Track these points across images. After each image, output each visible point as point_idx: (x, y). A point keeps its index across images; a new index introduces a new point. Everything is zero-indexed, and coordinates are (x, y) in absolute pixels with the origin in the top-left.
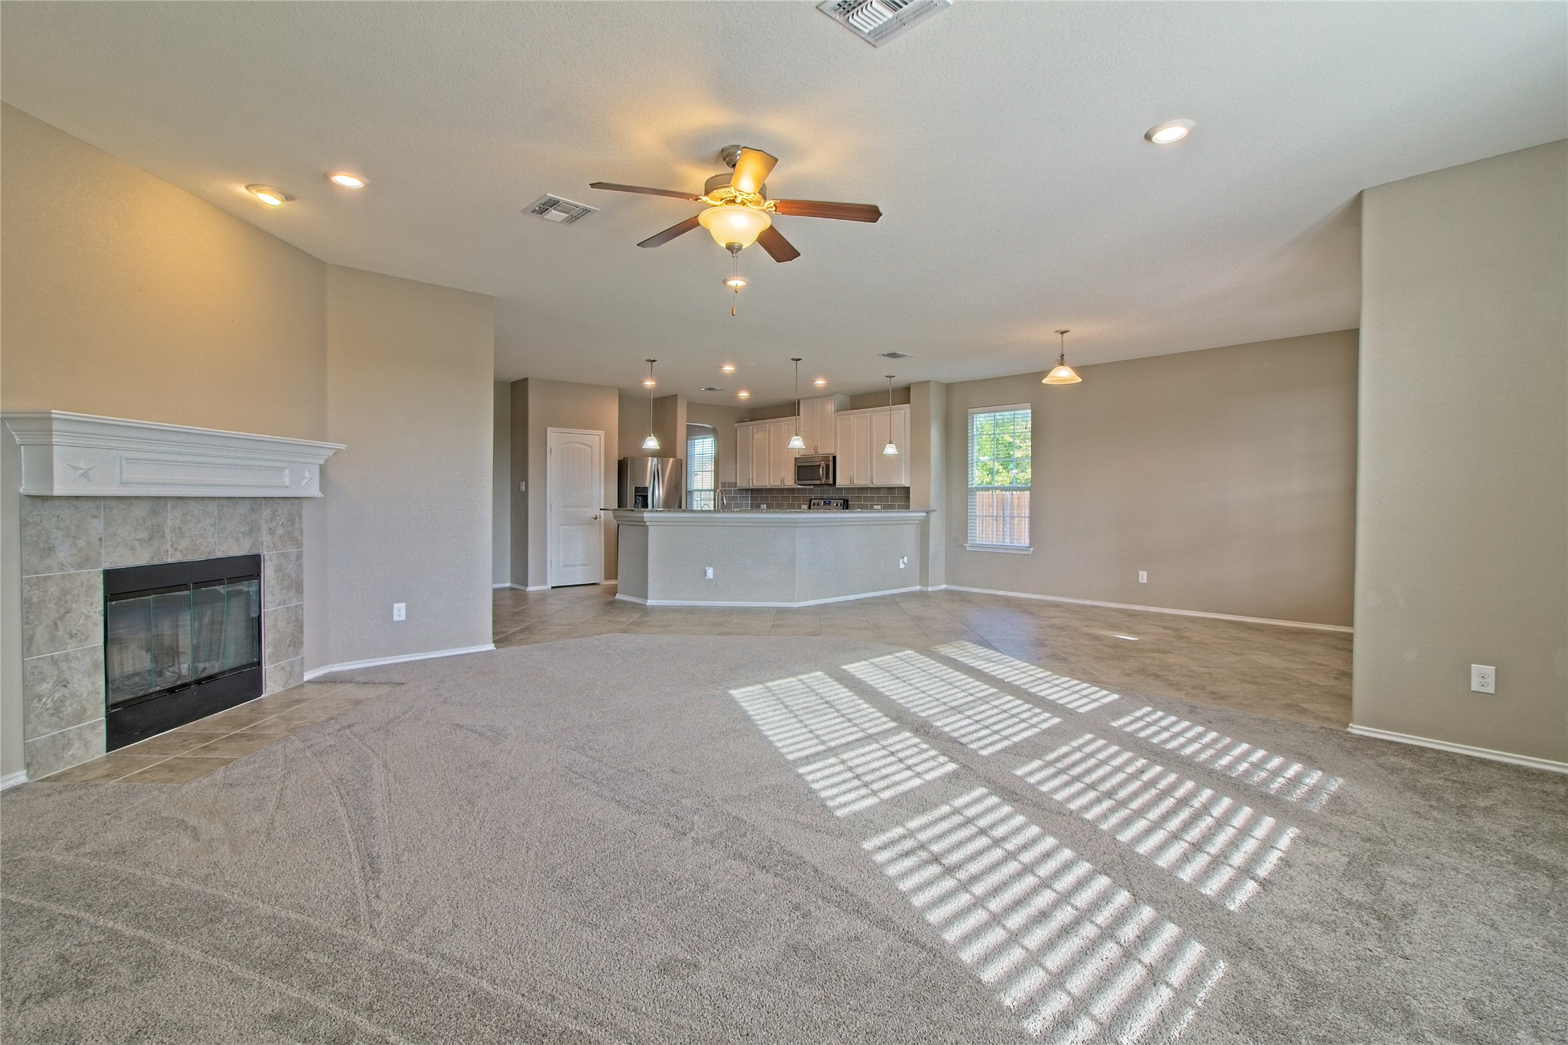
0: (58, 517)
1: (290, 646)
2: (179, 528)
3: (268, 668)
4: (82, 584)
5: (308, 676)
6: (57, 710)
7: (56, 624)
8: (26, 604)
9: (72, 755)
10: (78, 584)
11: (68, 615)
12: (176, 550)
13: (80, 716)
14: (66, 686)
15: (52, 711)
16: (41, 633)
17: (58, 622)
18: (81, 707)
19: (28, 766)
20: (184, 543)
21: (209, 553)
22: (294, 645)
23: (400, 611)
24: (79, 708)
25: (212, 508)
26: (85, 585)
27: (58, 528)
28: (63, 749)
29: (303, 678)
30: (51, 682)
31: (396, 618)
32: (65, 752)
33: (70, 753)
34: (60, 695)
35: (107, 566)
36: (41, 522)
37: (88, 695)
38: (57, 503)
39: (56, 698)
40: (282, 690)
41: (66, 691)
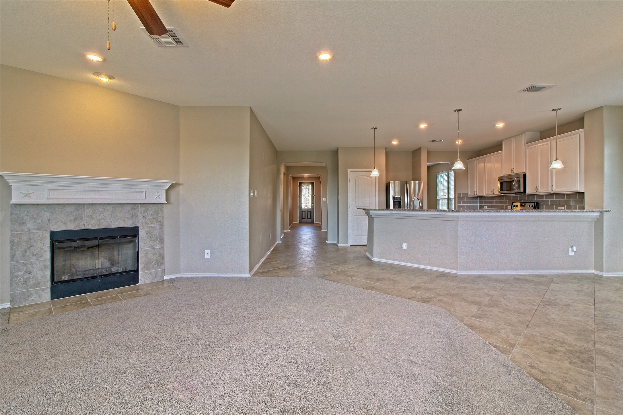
0: (27, 211)
1: (155, 264)
2: (91, 216)
3: (141, 273)
4: (39, 236)
5: (166, 278)
6: (26, 282)
7: (26, 251)
8: (12, 242)
9: (32, 299)
10: (37, 236)
11: (31, 248)
12: (89, 224)
13: (37, 285)
14: (30, 274)
15: (23, 282)
16: (18, 254)
17: (27, 250)
18: (38, 282)
19: (11, 301)
20: (93, 222)
21: (107, 226)
22: (158, 264)
23: (208, 254)
24: (36, 282)
25: (110, 208)
26: (40, 237)
27: (27, 215)
28: (28, 297)
29: (164, 278)
30: (23, 272)
31: (206, 257)
32: (29, 298)
33: (32, 298)
34: (27, 276)
35: (52, 230)
36: (19, 213)
37: (41, 277)
38: (27, 206)
39: (25, 278)
40: (150, 282)
41: (30, 276)
